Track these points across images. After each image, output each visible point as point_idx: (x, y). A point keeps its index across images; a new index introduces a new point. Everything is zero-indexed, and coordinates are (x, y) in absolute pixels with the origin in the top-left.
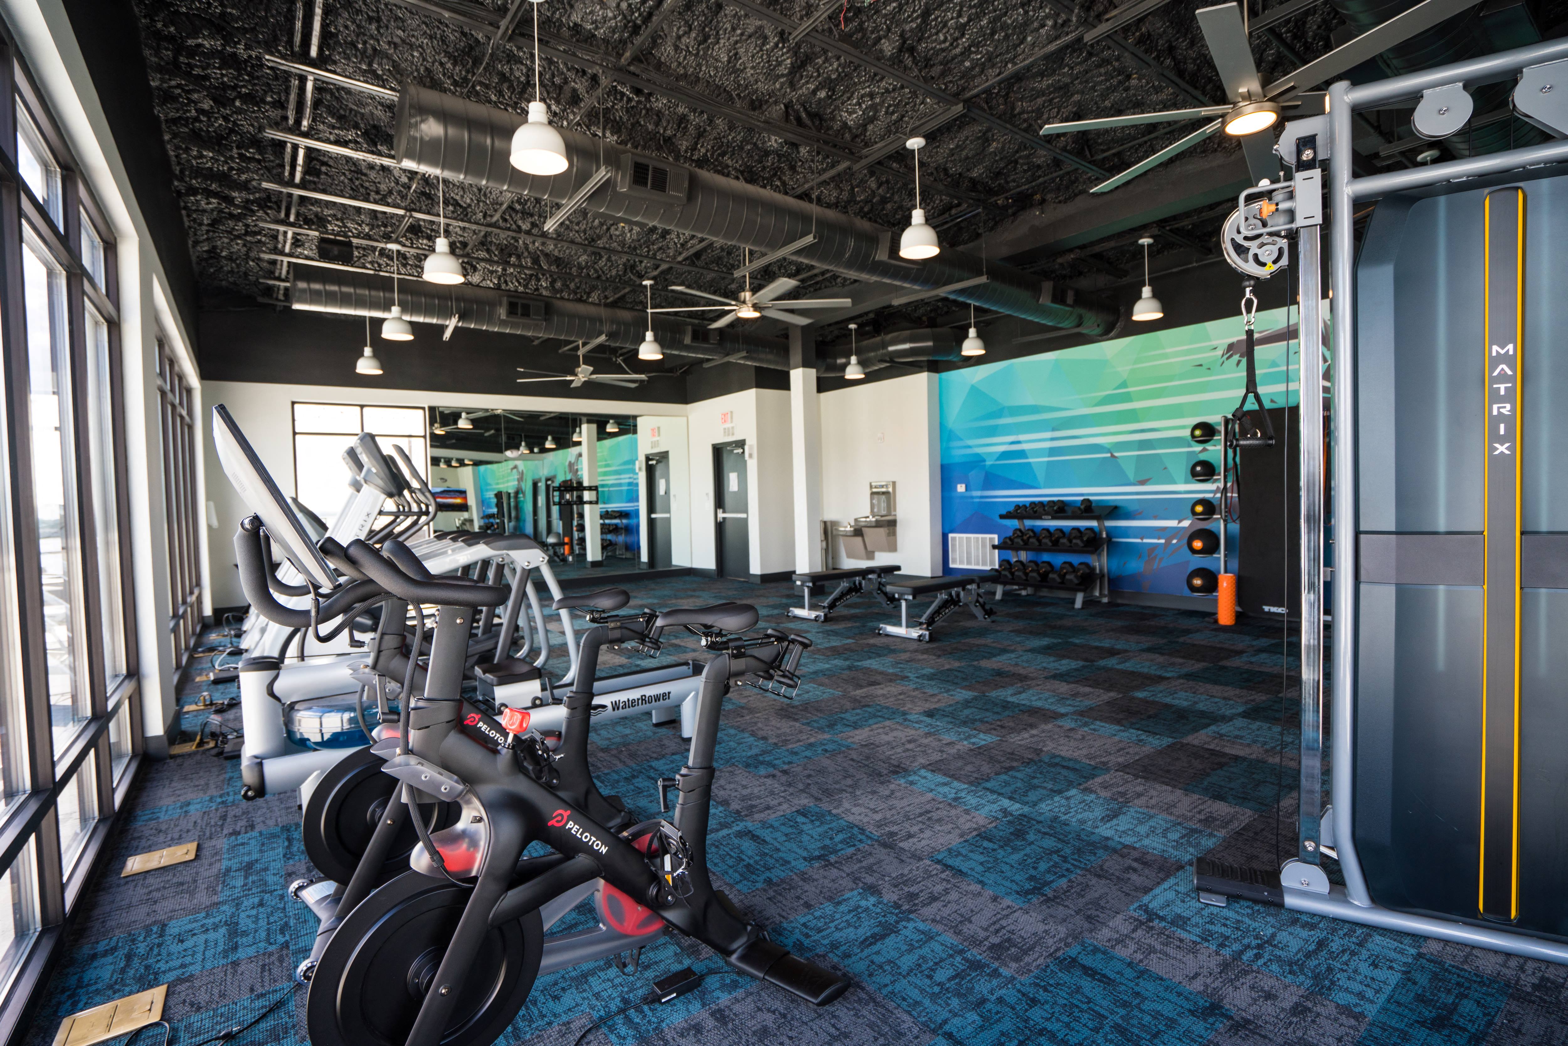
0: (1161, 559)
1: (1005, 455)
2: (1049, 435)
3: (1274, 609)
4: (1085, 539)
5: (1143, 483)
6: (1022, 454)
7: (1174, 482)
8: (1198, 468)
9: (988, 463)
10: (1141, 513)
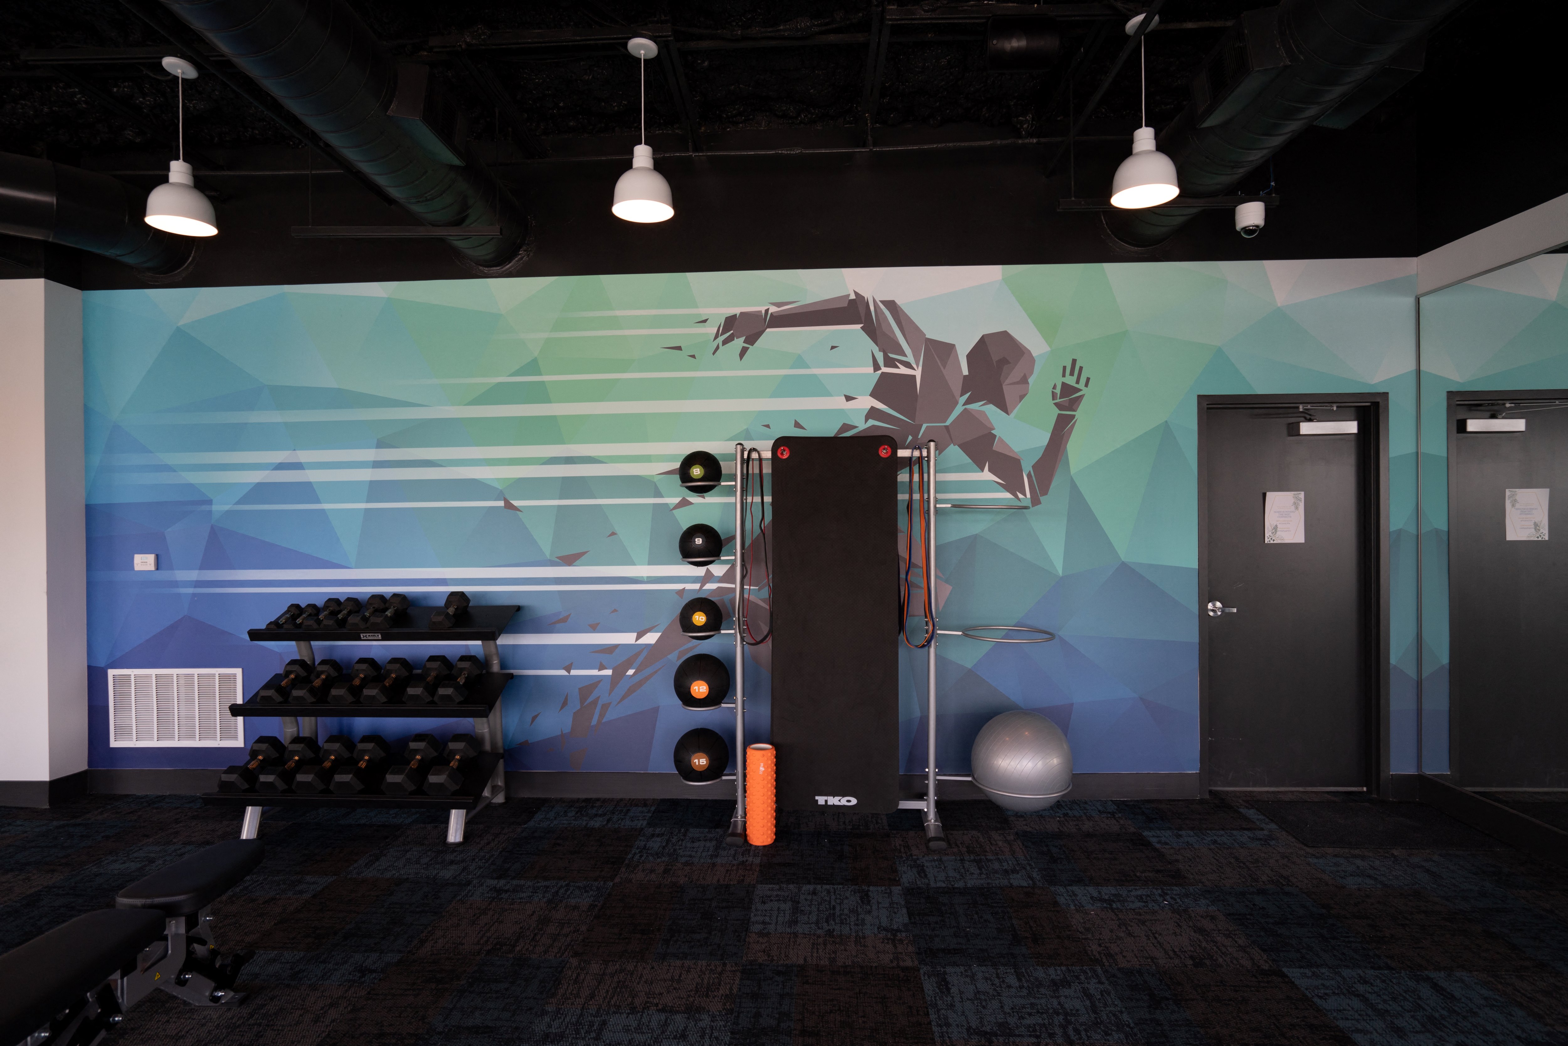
0: (605, 707)
1: (260, 491)
2: (370, 454)
3: (833, 801)
4: (461, 681)
5: (569, 560)
6: (307, 491)
7: (629, 561)
8: (699, 541)
9: (219, 508)
10: (565, 620)
